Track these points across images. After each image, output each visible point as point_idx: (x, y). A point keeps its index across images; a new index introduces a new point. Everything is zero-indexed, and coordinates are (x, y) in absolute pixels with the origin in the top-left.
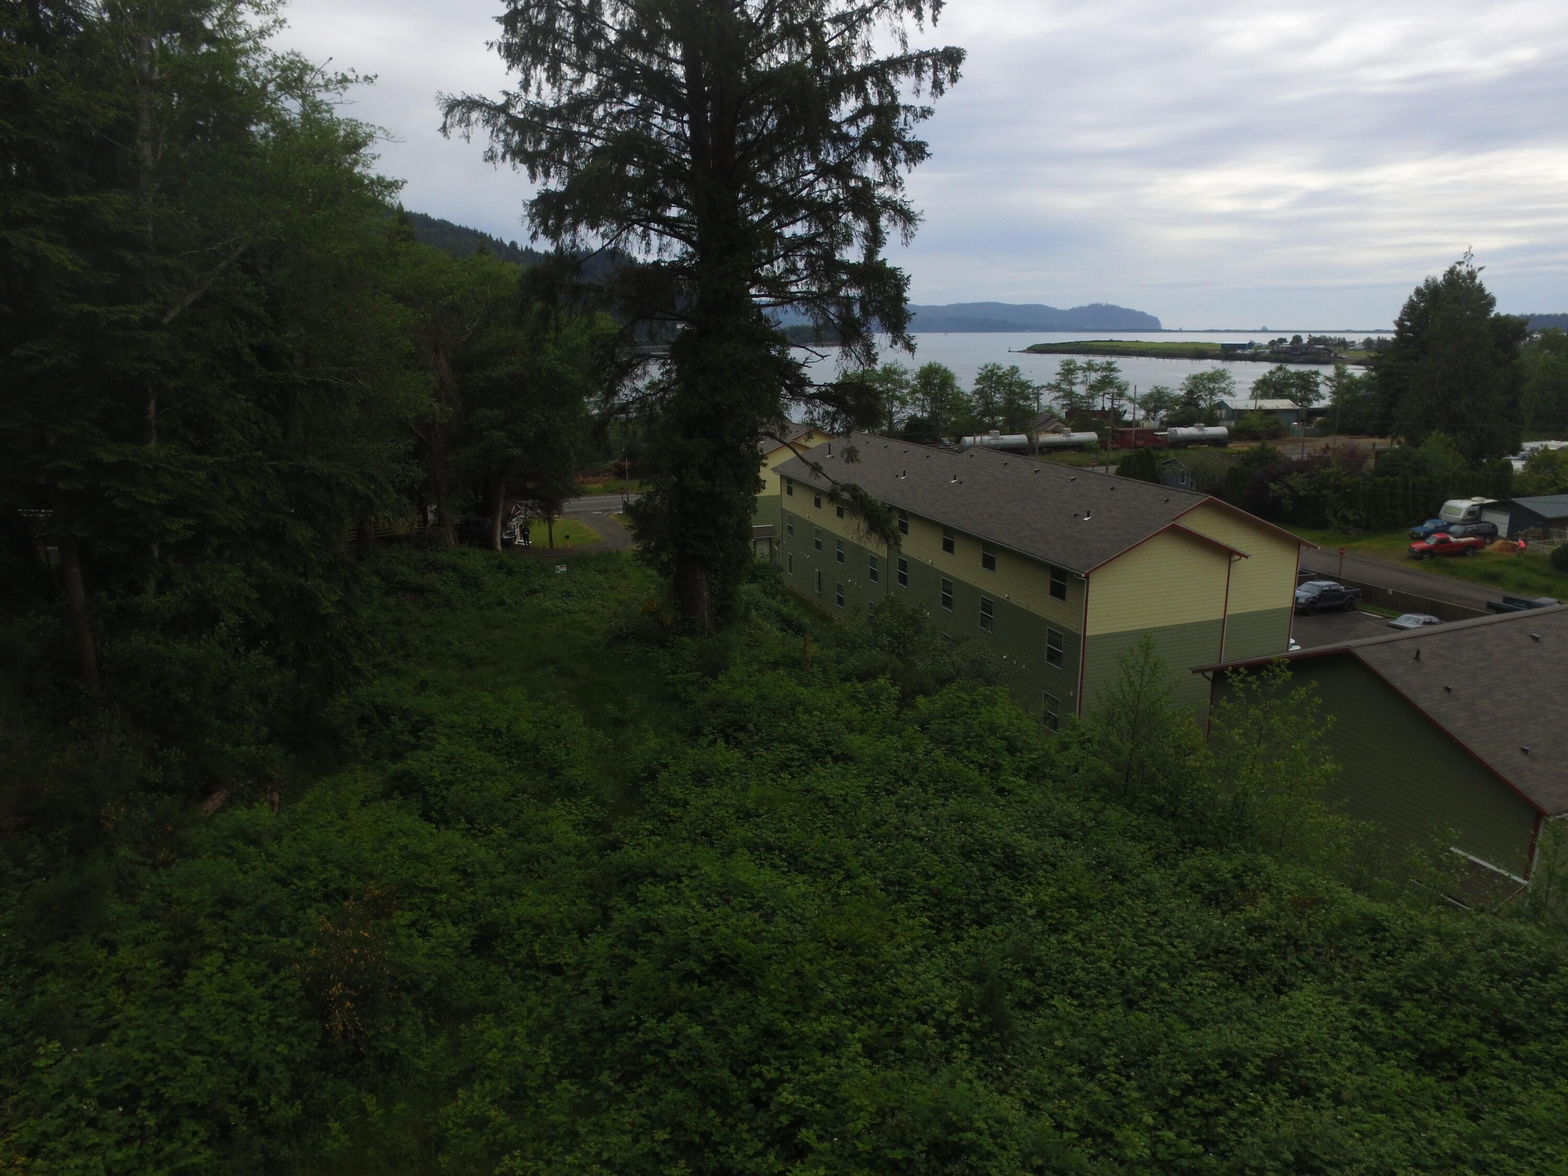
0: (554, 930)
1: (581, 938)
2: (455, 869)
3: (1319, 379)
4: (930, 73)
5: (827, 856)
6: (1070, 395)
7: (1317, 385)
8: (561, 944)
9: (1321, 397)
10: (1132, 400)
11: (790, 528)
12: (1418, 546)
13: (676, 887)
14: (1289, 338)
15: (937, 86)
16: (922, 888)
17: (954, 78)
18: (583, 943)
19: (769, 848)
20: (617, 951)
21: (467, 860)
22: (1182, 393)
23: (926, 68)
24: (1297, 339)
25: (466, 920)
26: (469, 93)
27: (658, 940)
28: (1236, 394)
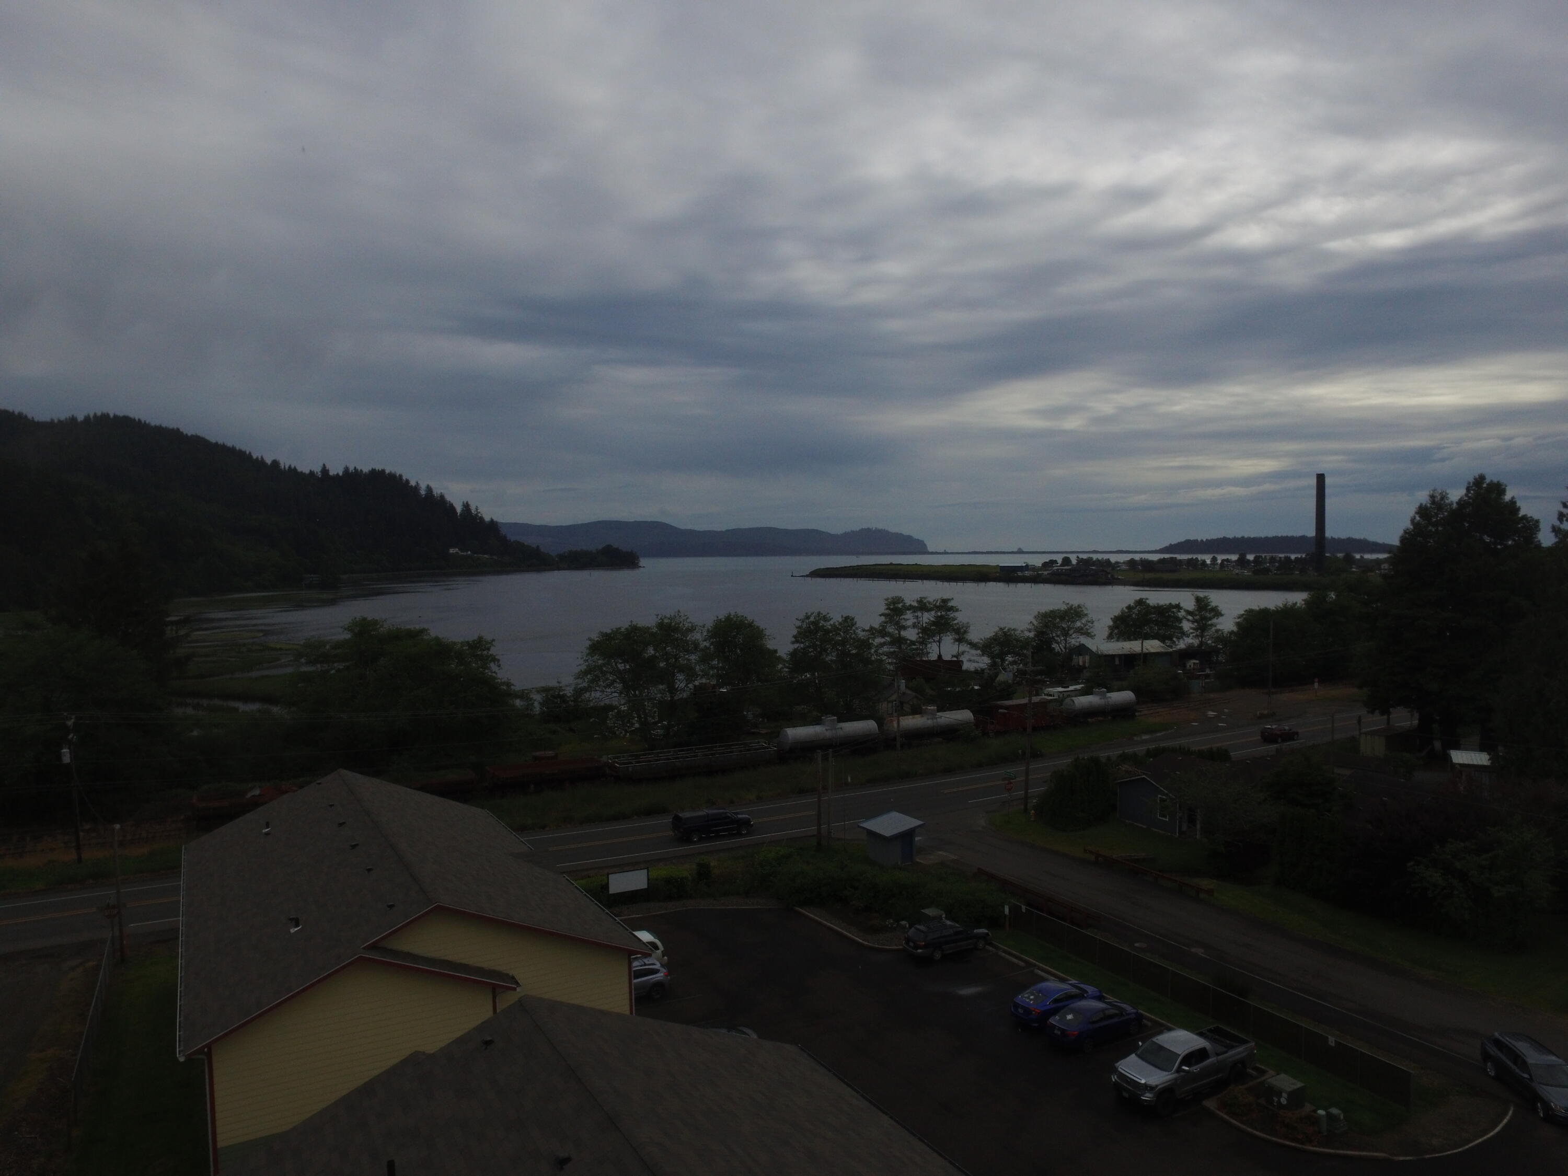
3: (1182, 614)
6: (897, 640)
7: (1180, 620)
9: (1183, 634)
10: (973, 645)
14: (1059, 559)
24: (1066, 561)
28: (1095, 635)
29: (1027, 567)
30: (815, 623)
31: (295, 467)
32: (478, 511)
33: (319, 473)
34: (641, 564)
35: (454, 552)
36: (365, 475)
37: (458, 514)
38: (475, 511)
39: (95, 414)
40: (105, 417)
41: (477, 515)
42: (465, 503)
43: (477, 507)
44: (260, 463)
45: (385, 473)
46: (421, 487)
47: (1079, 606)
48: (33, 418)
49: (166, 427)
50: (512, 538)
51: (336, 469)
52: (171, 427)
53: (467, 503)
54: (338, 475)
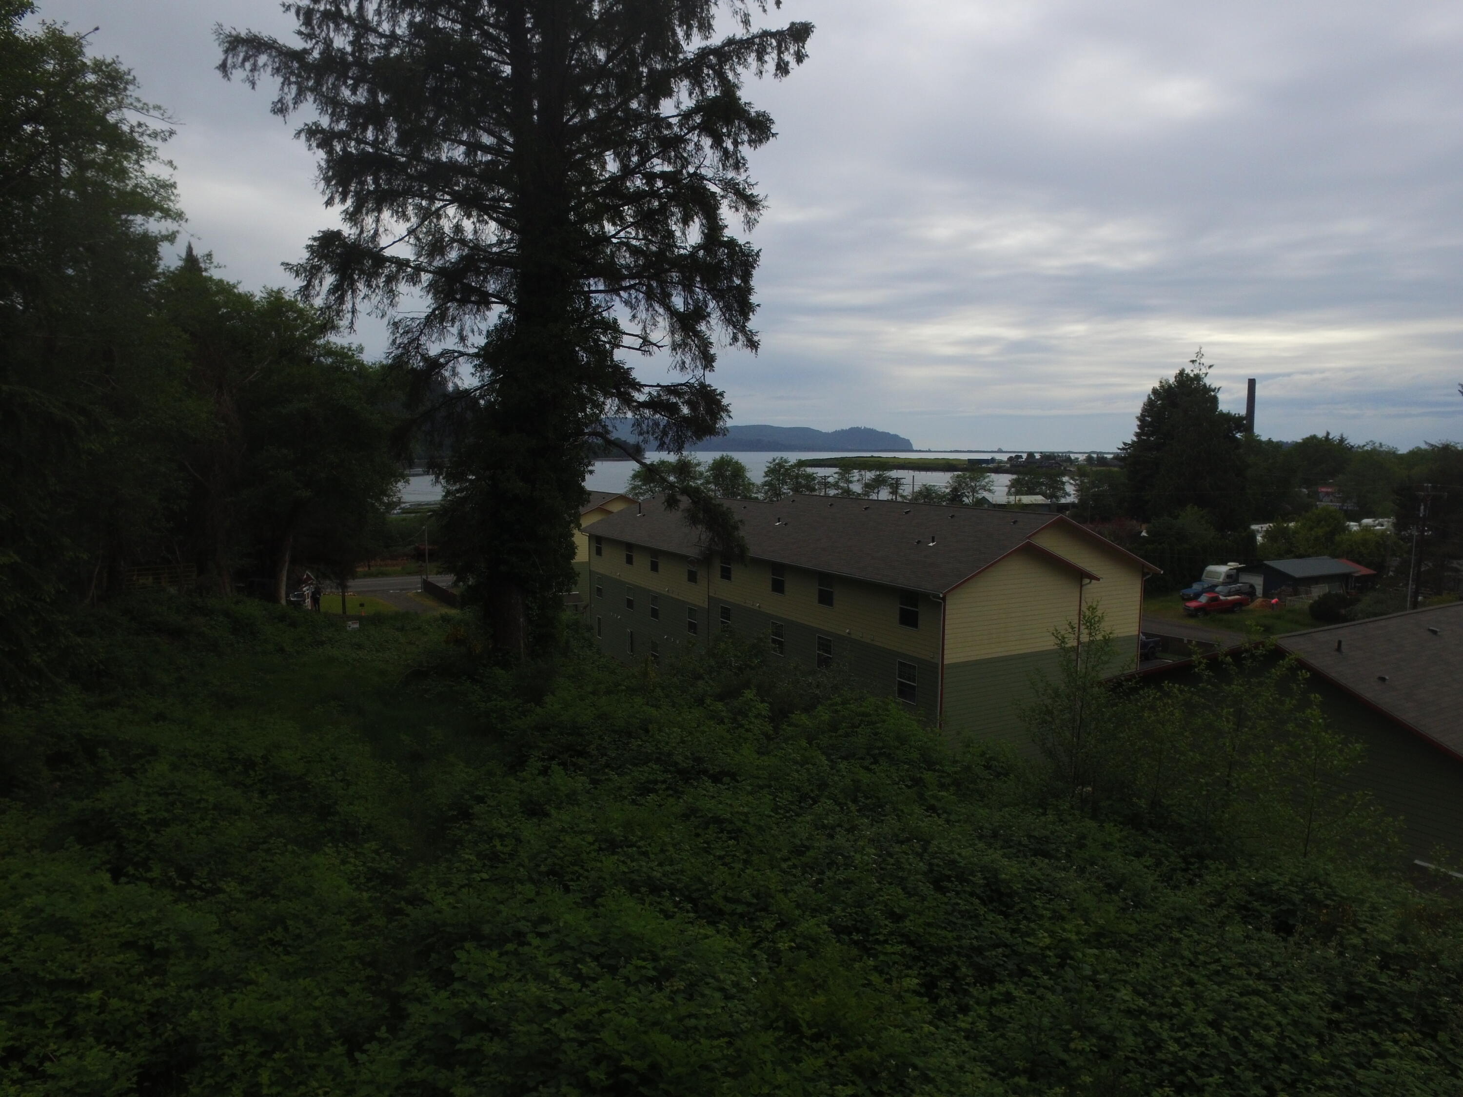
0: (301, 1042)
1: (350, 1054)
2: (128, 945)
4: (774, 55)
5: (746, 893)
7: (1063, 483)
8: (313, 1067)
9: (1067, 491)
11: (599, 590)
12: (1193, 604)
13: (516, 953)
15: (782, 69)
16: (891, 933)
17: (800, 58)
18: (355, 1063)
19: (655, 889)
20: (415, 1074)
21: (157, 928)
22: (948, 491)
23: (769, 50)
25: (139, 1036)
26: (255, 31)
27: (494, 1047)
29: (993, 460)
30: (778, 464)
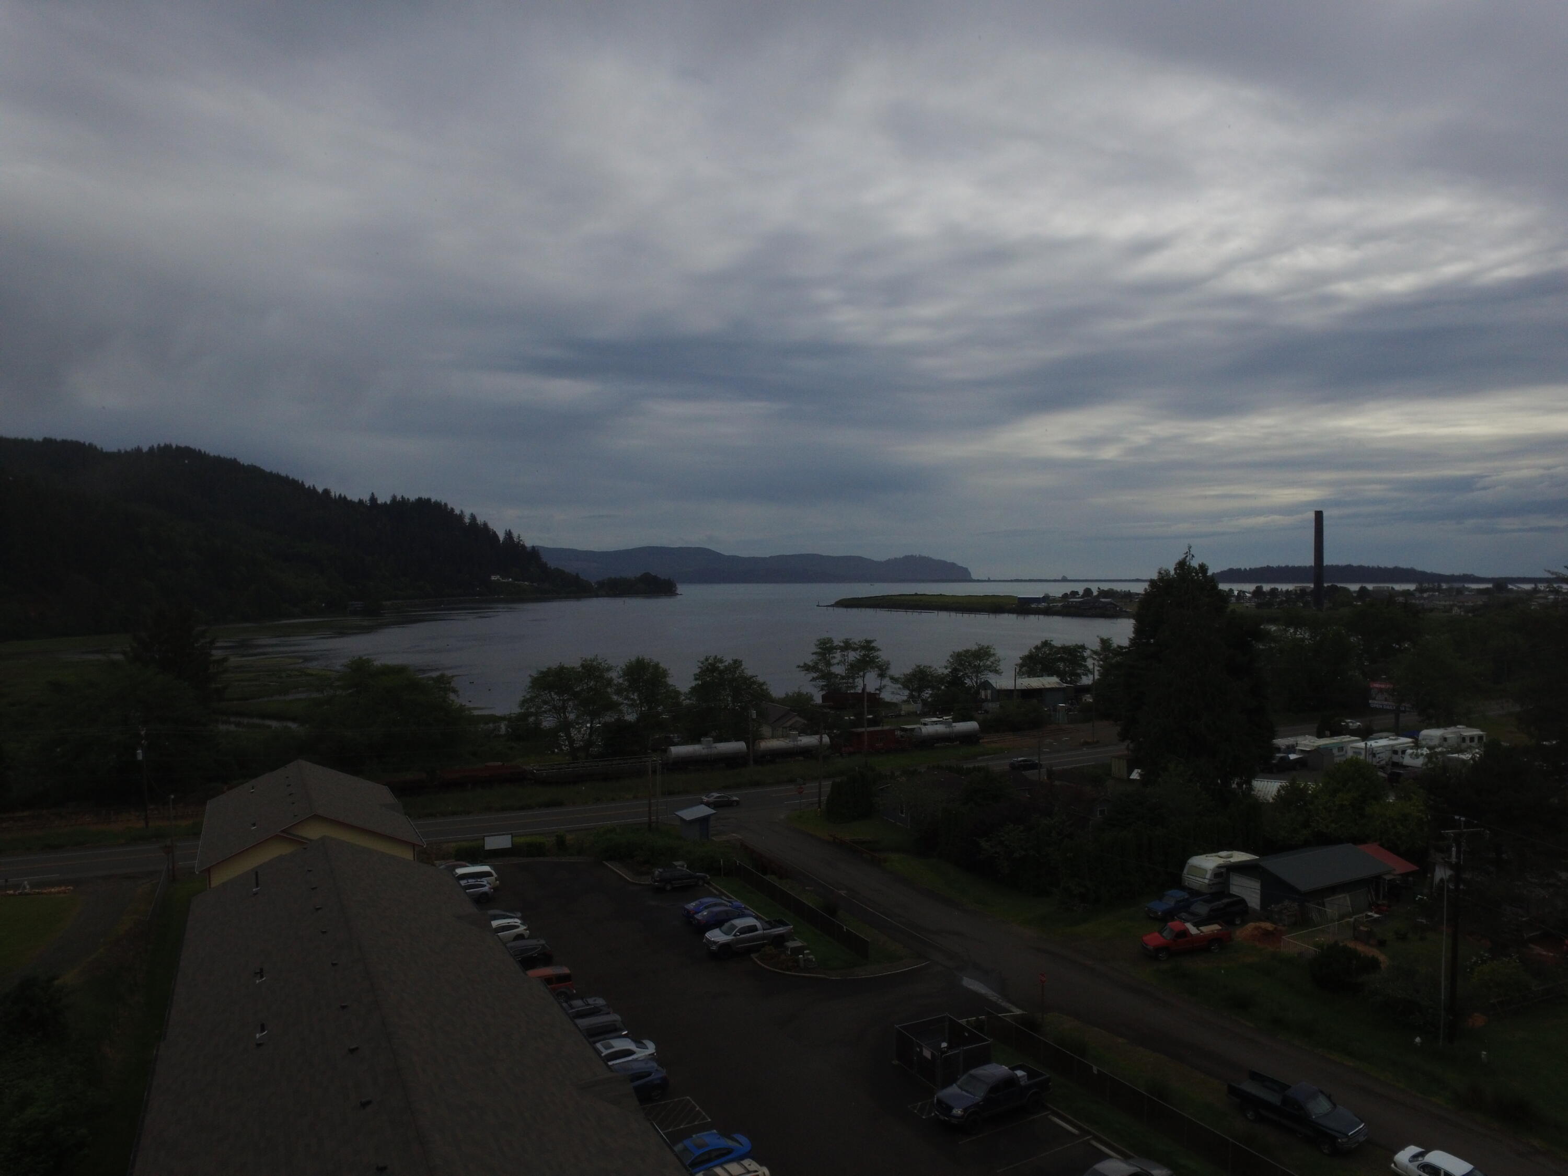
6: (828, 676)
7: (1084, 659)
9: (1088, 672)
10: (894, 680)
22: (946, 671)
24: (1088, 591)
28: (1002, 672)
29: (1046, 598)
30: (713, 665)
31: (345, 496)
32: (520, 539)
33: (368, 502)
34: (678, 592)
35: (496, 579)
36: (413, 503)
37: (501, 542)
38: (516, 539)
39: (159, 445)
40: (168, 448)
41: (519, 543)
42: (508, 531)
43: (519, 535)
44: (312, 492)
45: (431, 502)
46: (465, 516)
47: (988, 647)
48: (102, 449)
49: (224, 458)
50: (552, 564)
51: (384, 498)
52: (229, 457)
53: (510, 531)
54: (385, 503)
